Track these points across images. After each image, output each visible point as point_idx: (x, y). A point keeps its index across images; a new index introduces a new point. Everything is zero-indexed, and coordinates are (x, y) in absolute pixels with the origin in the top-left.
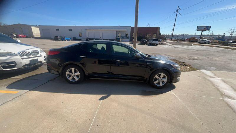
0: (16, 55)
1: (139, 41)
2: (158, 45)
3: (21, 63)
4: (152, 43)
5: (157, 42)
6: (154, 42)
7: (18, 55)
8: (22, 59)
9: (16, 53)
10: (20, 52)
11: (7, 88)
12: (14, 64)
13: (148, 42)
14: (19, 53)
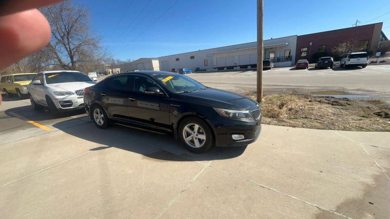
0: (73, 94)
1: (313, 63)
2: (367, 67)
3: (77, 102)
4: (348, 63)
5: (363, 60)
6: (353, 61)
7: (75, 94)
8: (78, 98)
9: (73, 91)
10: (79, 91)
11: (53, 126)
12: (70, 103)
13: (337, 63)
14: (76, 92)
